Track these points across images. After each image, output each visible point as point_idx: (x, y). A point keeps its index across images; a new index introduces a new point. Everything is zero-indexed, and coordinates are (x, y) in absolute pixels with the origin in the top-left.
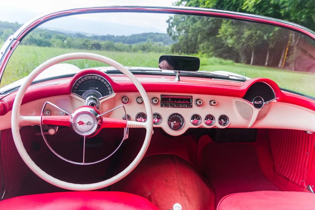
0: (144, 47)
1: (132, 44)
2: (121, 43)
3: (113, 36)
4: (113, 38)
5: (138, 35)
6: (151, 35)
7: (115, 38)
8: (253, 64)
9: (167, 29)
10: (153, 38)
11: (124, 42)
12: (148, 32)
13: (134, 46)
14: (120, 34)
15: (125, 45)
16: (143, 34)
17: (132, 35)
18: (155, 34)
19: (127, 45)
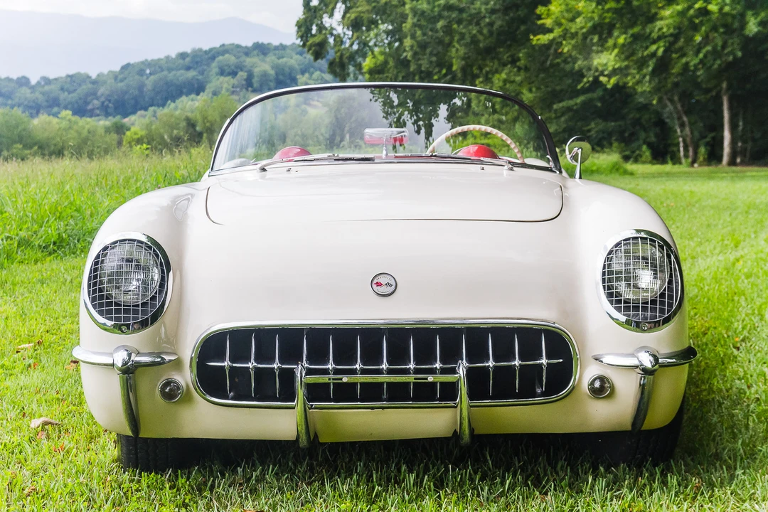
0: (191, 124)
1: (126, 115)
2: (67, 113)
3: (23, 81)
4: (25, 92)
5: (156, 66)
6: (230, 59)
7: (33, 88)
8: (732, 162)
9: (299, 25)
10: (242, 75)
11: (80, 111)
12: (207, 43)
13: (137, 123)
14: (58, 71)
15: (86, 123)
16: (183, 56)
17: (126, 67)
18: (247, 52)
19: (104, 123)
